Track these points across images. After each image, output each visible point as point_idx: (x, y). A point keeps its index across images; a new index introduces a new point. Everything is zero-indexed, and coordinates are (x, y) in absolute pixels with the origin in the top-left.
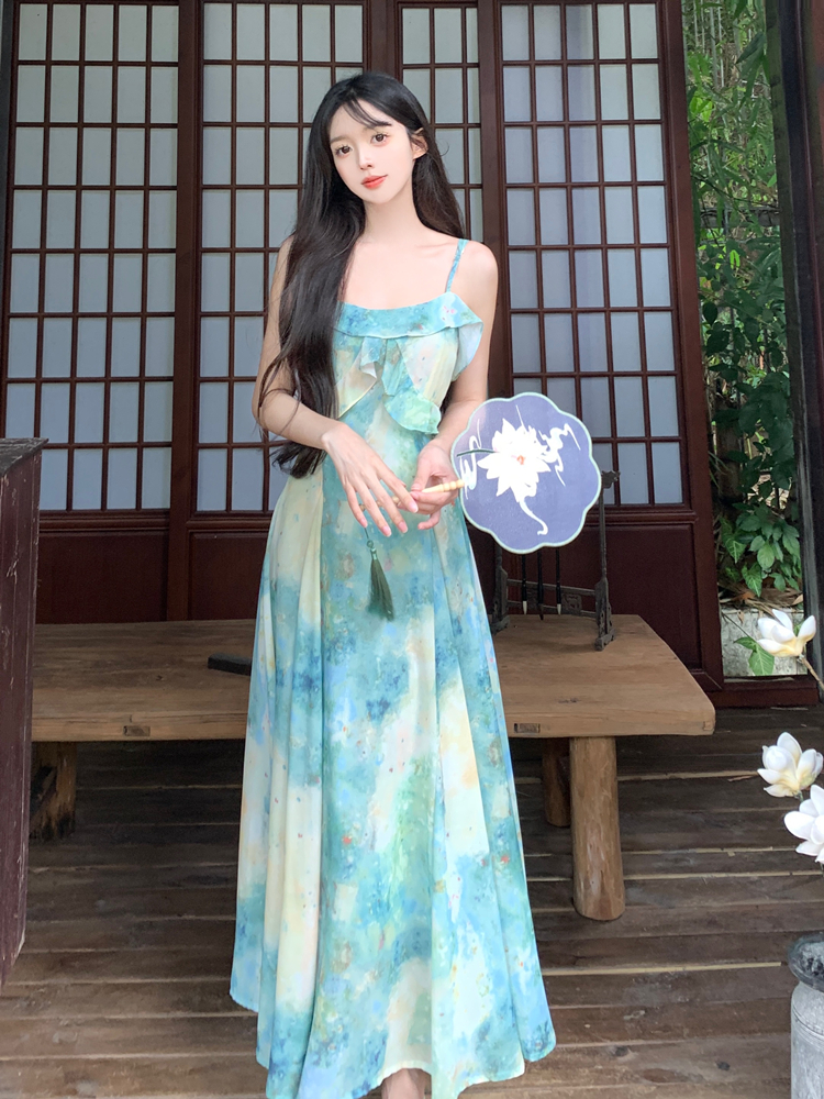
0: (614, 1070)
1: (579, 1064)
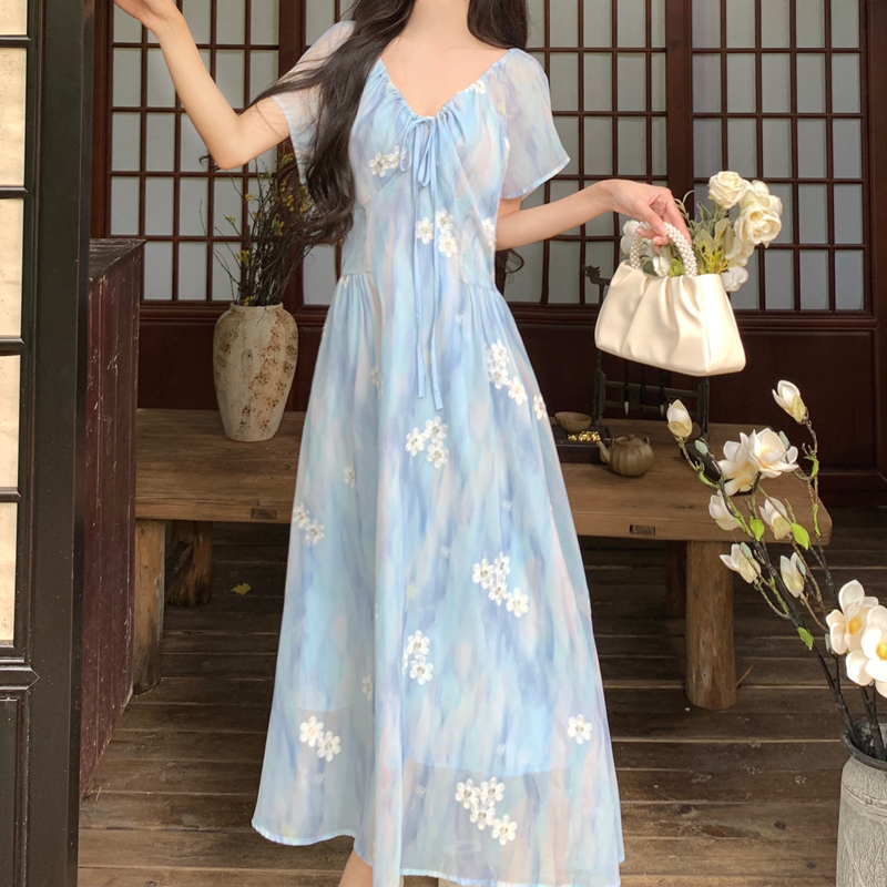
0: (677, 825)
1: (645, 818)
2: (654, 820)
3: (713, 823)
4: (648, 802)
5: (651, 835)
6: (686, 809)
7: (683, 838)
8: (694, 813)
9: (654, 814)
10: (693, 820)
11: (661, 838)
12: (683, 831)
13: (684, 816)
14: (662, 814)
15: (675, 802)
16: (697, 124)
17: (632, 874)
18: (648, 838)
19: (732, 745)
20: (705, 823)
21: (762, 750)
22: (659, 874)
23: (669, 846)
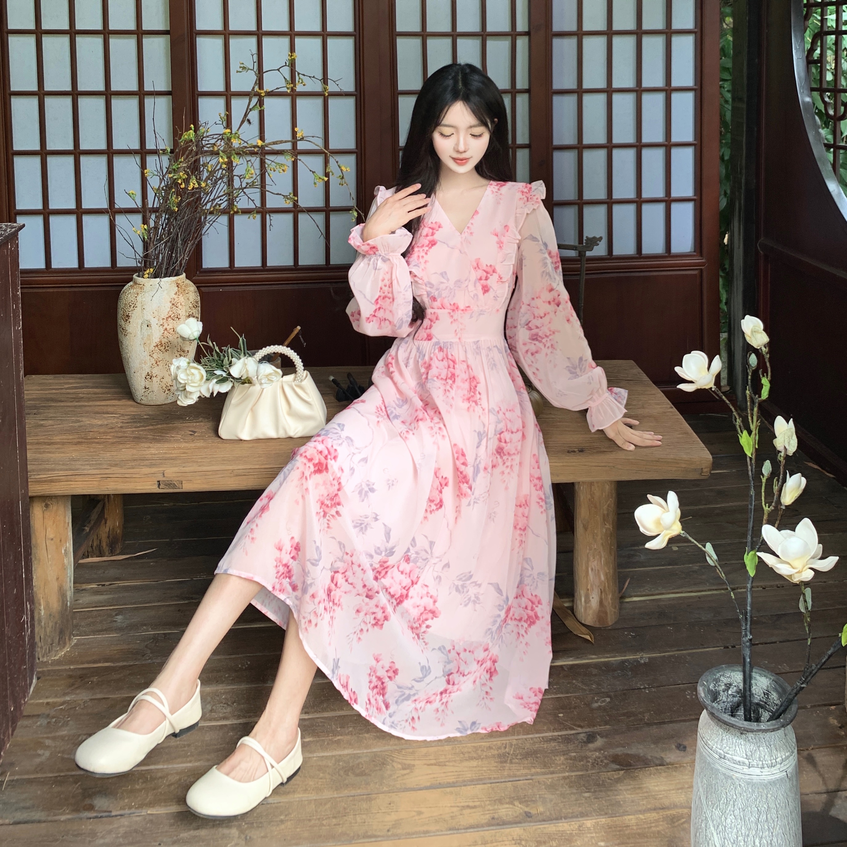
0: (586, 757)
1: (555, 752)
2: (564, 753)
3: (619, 751)
4: (556, 734)
5: (563, 771)
6: (591, 738)
7: (593, 772)
8: (599, 742)
9: (563, 747)
10: (599, 749)
11: (573, 774)
12: (593, 764)
13: (591, 746)
14: (571, 747)
15: (580, 730)
16: (556, 99)
17: (551, 820)
18: (561, 775)
19: (623, 662)
20: (612, 751)
21: (651, 665)
22: (577, 817)
23: (582, 783)
